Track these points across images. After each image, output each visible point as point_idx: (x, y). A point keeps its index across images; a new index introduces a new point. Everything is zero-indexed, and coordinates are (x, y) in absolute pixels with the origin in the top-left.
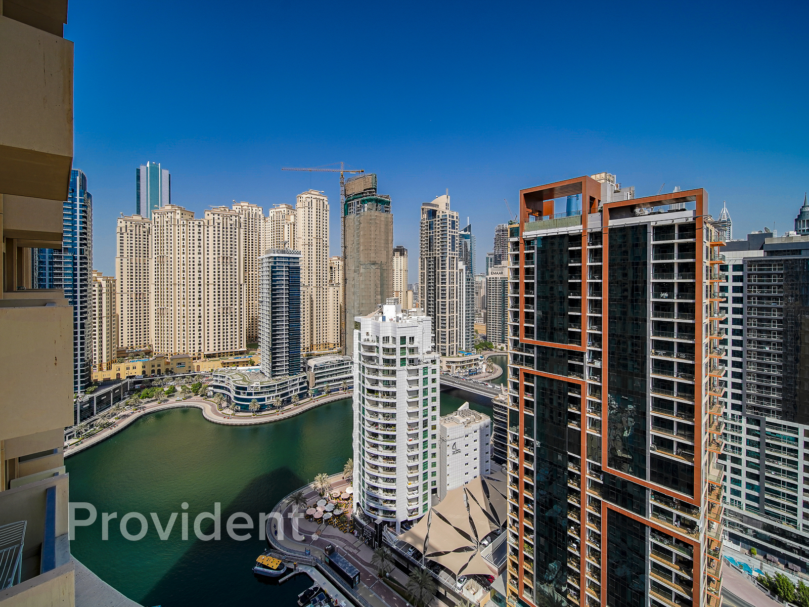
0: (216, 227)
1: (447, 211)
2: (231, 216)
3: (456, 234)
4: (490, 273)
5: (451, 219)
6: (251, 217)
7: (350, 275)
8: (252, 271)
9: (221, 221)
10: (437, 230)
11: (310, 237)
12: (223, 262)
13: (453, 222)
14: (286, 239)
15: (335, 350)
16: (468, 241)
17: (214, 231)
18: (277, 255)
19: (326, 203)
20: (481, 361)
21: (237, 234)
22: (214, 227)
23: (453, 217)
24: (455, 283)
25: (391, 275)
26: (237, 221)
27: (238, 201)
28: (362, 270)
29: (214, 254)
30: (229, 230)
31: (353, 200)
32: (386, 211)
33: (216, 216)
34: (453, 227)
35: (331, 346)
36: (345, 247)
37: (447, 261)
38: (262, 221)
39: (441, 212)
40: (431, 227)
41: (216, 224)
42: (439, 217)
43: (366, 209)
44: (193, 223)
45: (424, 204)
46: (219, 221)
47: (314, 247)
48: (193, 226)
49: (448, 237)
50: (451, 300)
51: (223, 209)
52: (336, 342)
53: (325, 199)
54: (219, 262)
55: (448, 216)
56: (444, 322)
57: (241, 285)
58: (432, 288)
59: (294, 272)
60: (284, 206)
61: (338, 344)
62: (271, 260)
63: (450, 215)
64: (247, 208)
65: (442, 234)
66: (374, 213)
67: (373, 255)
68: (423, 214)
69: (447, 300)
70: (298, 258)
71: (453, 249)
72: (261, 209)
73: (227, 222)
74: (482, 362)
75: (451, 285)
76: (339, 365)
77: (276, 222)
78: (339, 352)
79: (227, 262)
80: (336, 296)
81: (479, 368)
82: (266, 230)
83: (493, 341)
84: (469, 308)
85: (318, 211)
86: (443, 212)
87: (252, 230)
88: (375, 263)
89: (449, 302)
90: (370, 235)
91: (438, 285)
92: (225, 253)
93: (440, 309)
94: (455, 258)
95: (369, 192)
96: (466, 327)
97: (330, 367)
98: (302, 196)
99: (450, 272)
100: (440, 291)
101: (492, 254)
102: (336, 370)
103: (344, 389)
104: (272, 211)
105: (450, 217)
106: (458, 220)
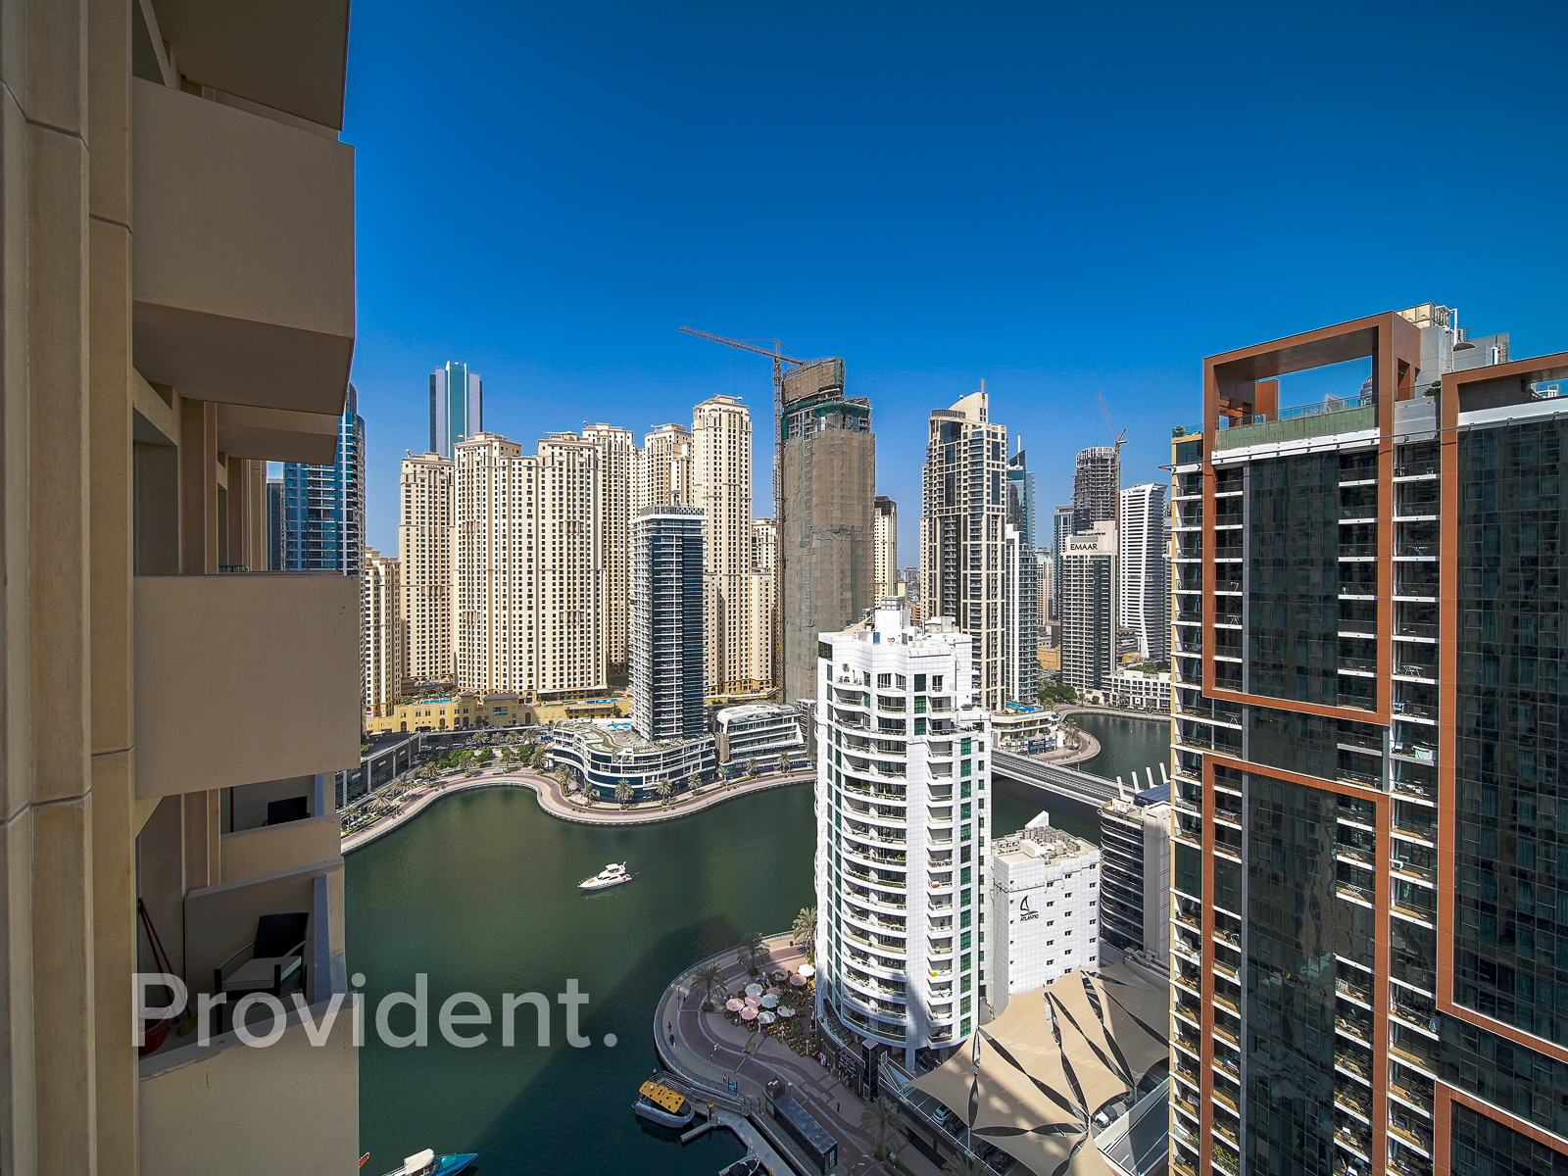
0: (557, 470)
1: (983, 424)
2: (582, 450)
3: (1000, 470)
4: (1069, 547)
5: (991, 439)
6: (613, 449)
7: (794, 552)
8: (616, 546)
9: (564, 458)
10: (963, 463)
11: (718, 484)
12: (569, 532)
13: (996, 446)
14: (674, 488)
15: (762, 694)
16: (1019, 484)
17: (554, 476)
18: (661, 516)
19: (746, 419)
20: (1054, 723)
21: (591, 481)
22: (554, 470)
23: (995, 435)
24: (999, 567)
25: (870, 552)
26: (592, 457)
27: (592, 423)
28: (815, 544)
29: (554, 517)
30: (577, 474)
31: (798, 410)
32: (861, 428)
33: (557, 450)
34: (996, 457)
35: (756, 686)
36: (783, 500)
37: (984, 524)
38: (632, 457)
39: (970, 427)
40: (949, 455)
41: (557, 464)
42: (965, 438)
43: (823, 426)
44: (520, 463)
45: (935, 413)
46: (561, 459)
47: (725, 501)
48: (520, 469)
49: (986, 476)
50: (990, 601)
51: (568, 437)
52: (764, 678)
53: (745, 411)
54: (561, 531)
55: (985, 434)
56: (977, 644)
57: (598, 572)
58: (952, 577)
59: (692, 548)
60: (670, 428)
61: (768, 683)
62: (651, 526)
63: (988, 432)
64: (606, 433)
65: (973, 471)
66: (840, 434)
67: (837, 514)
68: (933, 431)
69: (984, 601)
70: (699, 521)
71: (996, 500)
72: (630, 435)
73: (574, 460)
74: (1056, 727)
75: (990, 572)
76: (774, 723)
77: (656, 457)
78: (772, 697)
79: (574, 532)
80: (764, 592)
81: (1050, 739)
82: (639, 471)
83: (1076, 685)
84: (1027, 616)
85: (732, 434)
86: (974, 426)
87: (616, 472)
88: (841, 530)
89: (988, 604)
90: (832, 475)
91: (965, 572)
92: (571, 515)
93: (969, 618)
94: (1000, 518)
95: (830, 394)
96: (1020, 654)
97: (758, 725)
98: (703, 407)
99: (988, 545)
100: (969, 582)
101: (1067, 510)
102: (768, 732)
103: (782, 767)
104: (650, 437)
105: (988, 436)
106: (1005, 441)
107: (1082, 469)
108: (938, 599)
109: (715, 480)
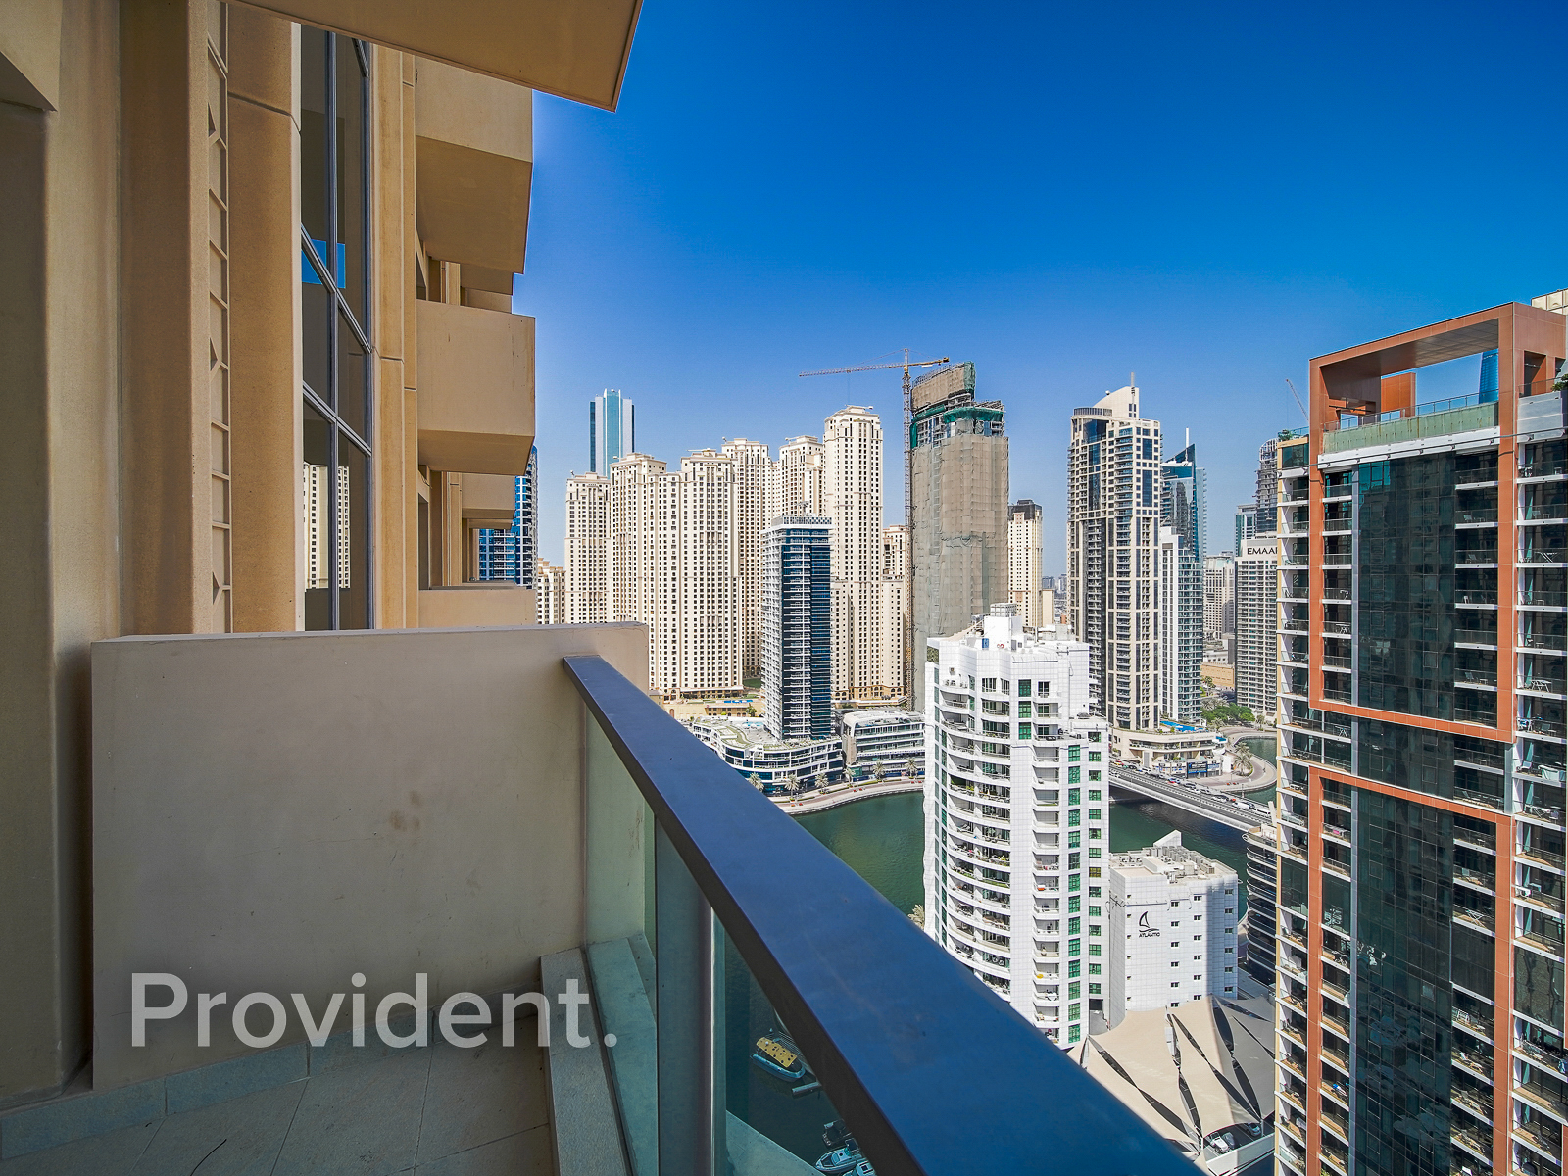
0: (698, 484)
1: (1132, 421)
2: (720, 464)
3: (1153, 469)
4: (1244, 551)
5: (1141, 437)
6: (750, 462)
7: (922, 559)
8: (752, 555)
9: (704, 474)
10: (1108, 463)
11: (849, 493)
12: (708, 541)
13: (1147, 444)
14: (807, 498)
15: (894, 700)
16: (1187, 482)
17: (695, 490)
18: (791, 526)
19: (877, 427)
20: (1218, 746)
21: (729, 493)
22: (695, 485)
23: (1146, 432)
24: (1152, 573)
25: (1003, 559)
26: (729, 471)
27: (730, 438)
28: (945, 551)
29: (695, 529)
30: (716, 487)
31: (927, 417)
32: (993, 432)
33: (697, 467)
34: (1147, 454)
35: (887, 692)
36: (913, 507)
37: (1133, 528)
38: (767, 469)
39: (1117, 424)
40: (1093, 456)
41: (697, 479)
42: (1111, 436)
44: (665, 480)
45: (1077, 411)
46: (701, 474)
47: (856, 510)
48: (665, 485)
49: (1135, 476)
51: (707, 453)
52: (895, 685)
53: (876, 420)
54: (701, 541)
55: (1134, 431)
56: (1125, 656)
57: (735, 580)
58: (1096, 585)
59: (820, 556)
60: (804, 439)
61: (899, 690)
62: (781, 535)
63: (1138, 429)
64: (743, 448)
65: (1120, 471)
66: (969, 439)
67: (966, 520)
68: (1075, 430)
69: (1133, 610)
70: (827, 530)
71: (1147, 501)
72: (766, 448)
73: (713, 474)
74: (1222, 750)
76: (901, 728)
77: (789, 469)
78: (902, 704)
79: (713, 542)
80: (895, 599)
81: (1214, 763)
82: (773, 484)
83: (1254, 706)
84: (1188, 627)
85: (863, 443)
86: (1121, 424)
87: (752, 484)
88: (972, 537)
89: (1138, 614)
90: (962, 481)
91: (1111, 579)
92: (710, 526)
93: (1115, 629)
94: (1153, 521)
95: (960, 399)
96: (1180, 669)
97: (885, 730)
98: (834, 419)
99: (1138, 551)
100: (1115, 590)
101: (1252, 509)
102: (895, 737)
103: (909, 773)
104: (784, 449)
105: (1138, 433)
106: (1158, 438)
107: (1268, 462)
108: (1081, 608)
109: (846, 489)
